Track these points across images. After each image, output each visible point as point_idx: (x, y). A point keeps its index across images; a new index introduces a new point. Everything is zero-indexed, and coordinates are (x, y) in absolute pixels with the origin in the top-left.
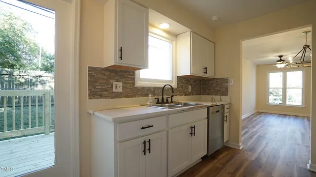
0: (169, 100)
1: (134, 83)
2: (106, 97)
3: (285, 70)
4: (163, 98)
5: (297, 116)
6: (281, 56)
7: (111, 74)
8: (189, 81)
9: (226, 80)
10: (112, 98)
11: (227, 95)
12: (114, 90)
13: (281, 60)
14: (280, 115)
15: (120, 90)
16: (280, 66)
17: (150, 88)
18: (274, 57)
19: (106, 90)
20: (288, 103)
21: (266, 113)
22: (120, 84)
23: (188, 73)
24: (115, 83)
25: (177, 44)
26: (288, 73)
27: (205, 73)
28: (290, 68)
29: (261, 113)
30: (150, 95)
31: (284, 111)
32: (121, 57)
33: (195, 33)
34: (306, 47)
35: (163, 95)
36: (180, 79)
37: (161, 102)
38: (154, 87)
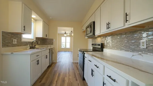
0: (34, 47)
1: (21, 40)
2: (10, 46)
3: (66, 37)
4: (32, 46)
5: (69, 51)
6: (65, 32)
7: (12, 35)
8: (39, 39)
9: (52, 40)
10: (12, 47)
11: (53, 45)
12: (13, 43)
13: (65, 33)
15: (16, 43)
16: (65, 35)
17: (26, 42)
18: (63, 32)
19: (10, 43)
20: (66, 47)
21: (61, 51)
22: (16, 40)
23: (41, 37)
24: (14, 40)
25: (36, 23)
27: (46, 37)
28: (67, 36)
30: (28, 45)
31: (66, 50)
32: (25, 30)
33: (44, 21)
34: (72, 32)
35: (32, 45)
36: (37, 38)
37: (32, 48)
38: (28, 42)
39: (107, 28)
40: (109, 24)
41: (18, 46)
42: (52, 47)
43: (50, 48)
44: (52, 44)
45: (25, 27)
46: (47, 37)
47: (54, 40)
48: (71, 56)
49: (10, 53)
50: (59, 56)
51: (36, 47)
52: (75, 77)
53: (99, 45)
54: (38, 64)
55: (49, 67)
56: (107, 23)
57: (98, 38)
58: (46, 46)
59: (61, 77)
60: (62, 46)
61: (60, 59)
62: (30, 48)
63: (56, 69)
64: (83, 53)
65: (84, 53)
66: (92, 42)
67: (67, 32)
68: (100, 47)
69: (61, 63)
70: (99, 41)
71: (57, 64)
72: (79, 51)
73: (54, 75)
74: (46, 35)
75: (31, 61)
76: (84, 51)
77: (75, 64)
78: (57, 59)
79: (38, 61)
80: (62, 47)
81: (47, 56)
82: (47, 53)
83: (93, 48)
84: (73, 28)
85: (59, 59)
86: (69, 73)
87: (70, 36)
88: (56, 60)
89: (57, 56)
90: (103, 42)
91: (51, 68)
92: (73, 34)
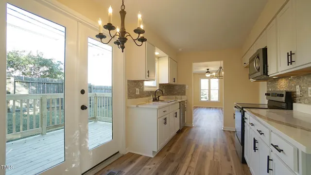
0: (158, 99)
1: (143, 89)
3: (209, 78)
4: (155, 98)
6: (208, 69)
7: (135, 84)
9: (183, 86)
12: (136, 93)
13: (208, 72)
14: (207, 108)
15: (138, 93)
16: (208, 75)
18: (205, 69)
20: (211, 100)
21: (200, 107)
22: (138, 90)
23: (167, 82)
24: (136, 89)
25: (158, 63)
26: (211, 80)
27: (174, 82)
28: (212, 77)
29: (197, 107)
30: (151, 96)
31: (210, 105)
32: (149, 76)
33: (170, 58)
34: (221, 68)
35: (155, 96)
36: (161, 85)
37: (155, 100)
38: (151, 91)
39: (288, 63)
40: (291, 54)
41: (141, 97)
42: (184, 98)
43: (180, 101)
44: (184, 94)
45: (148, 72)
46: (176, 83)
47: (187, 86)
48: (220, 117)
49: (135, 106)
50: (196, 117)
51: (160, 98)
52: (226, 154)
53: (282, 95)
54: (165, 123)
55: (179, 132)
56: (288, 53)
57: (280, 80)
58: (174, 96)
59: (199, 150)
60: (202, 96)
61: (198, 121)
62: (154, 101)
63: (190, 137)
64: (242, 111)
65: (244, 112)
66: (268, 88)
67: (211, 69)
68: (283, 99)
69: (201, 129)
70: (283, 86)
71: (193, 130)
72: (235, 107)
73: (188, 145)
74: (174, 79)
75: (158, 118)
76: (243, 108)
77: (228, 133)
78: (193, 121)
79: (165, 119)
80: (202, 99)
81: (176, 113)
82: (176, 108)
83: (270, 101)
84: (222, 62)
85: (196, 121)
86: (214, 147)
87: (219, 76)
88: (191, 122)
89: (193, 115)
90: (292, 90)
91: (182, 135)
92: (223, 73)
